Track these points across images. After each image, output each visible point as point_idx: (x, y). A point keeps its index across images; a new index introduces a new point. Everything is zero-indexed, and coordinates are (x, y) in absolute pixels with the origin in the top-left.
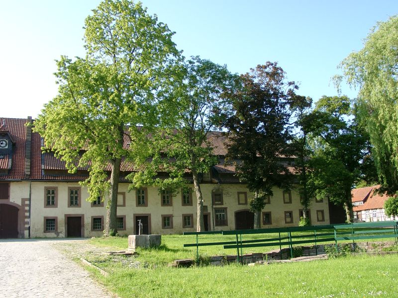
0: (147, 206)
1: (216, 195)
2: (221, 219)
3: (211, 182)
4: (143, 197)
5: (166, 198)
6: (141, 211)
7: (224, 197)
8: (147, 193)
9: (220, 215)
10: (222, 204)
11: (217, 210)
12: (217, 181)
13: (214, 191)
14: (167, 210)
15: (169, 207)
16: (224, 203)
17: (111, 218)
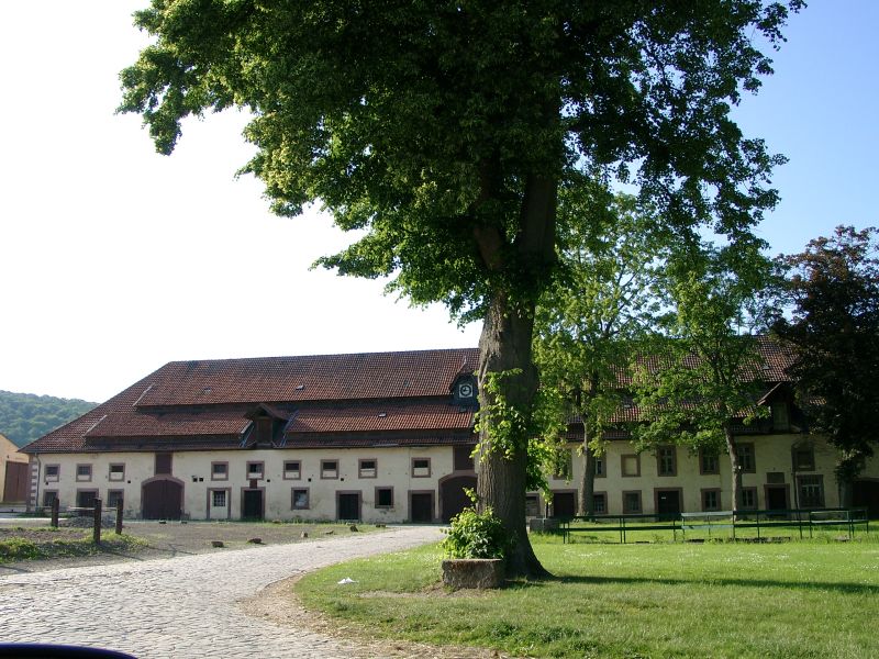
0: (675, 475)
1: (799, 453)
2: (810, 495)
3: (790, 432)
4: (670, 460)
5: (709, 459)
6: (666, 482)
7: (817, 455)
8: (675, 454)
9: (810, 488)
10: (813, 469)
11: (802, 480)
12: (798, 429)
13: (796, 446)
14: (710, 482)
15: (713, 476)
16: (817, 466)
17: (584, 496)
